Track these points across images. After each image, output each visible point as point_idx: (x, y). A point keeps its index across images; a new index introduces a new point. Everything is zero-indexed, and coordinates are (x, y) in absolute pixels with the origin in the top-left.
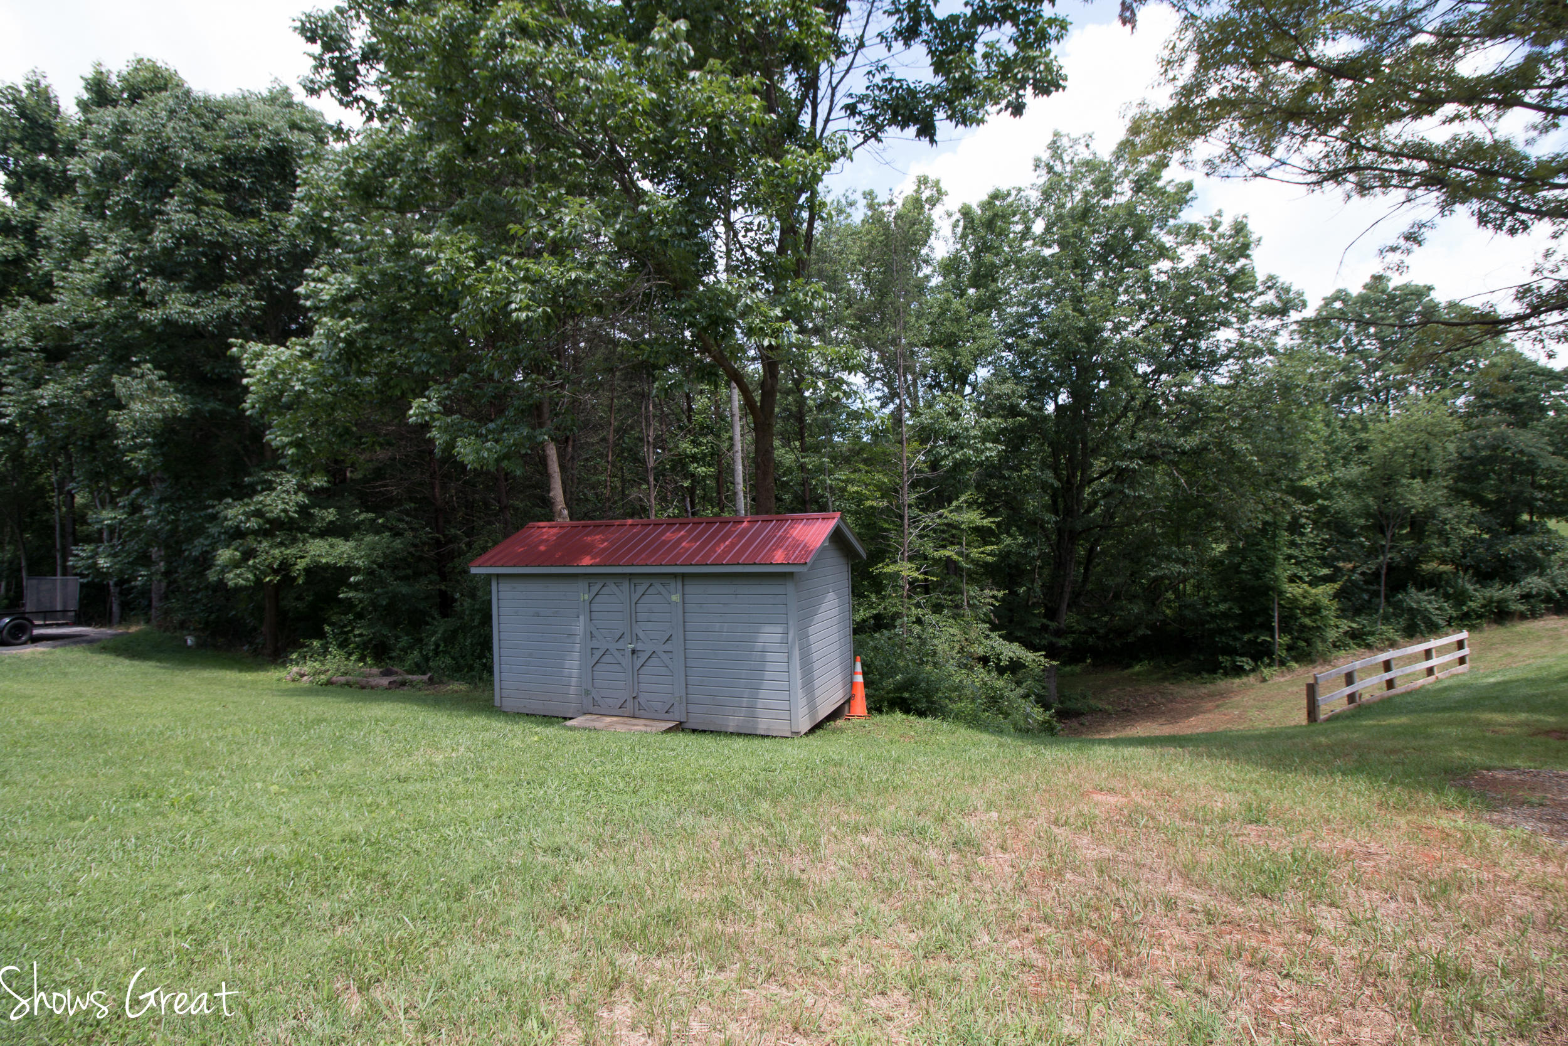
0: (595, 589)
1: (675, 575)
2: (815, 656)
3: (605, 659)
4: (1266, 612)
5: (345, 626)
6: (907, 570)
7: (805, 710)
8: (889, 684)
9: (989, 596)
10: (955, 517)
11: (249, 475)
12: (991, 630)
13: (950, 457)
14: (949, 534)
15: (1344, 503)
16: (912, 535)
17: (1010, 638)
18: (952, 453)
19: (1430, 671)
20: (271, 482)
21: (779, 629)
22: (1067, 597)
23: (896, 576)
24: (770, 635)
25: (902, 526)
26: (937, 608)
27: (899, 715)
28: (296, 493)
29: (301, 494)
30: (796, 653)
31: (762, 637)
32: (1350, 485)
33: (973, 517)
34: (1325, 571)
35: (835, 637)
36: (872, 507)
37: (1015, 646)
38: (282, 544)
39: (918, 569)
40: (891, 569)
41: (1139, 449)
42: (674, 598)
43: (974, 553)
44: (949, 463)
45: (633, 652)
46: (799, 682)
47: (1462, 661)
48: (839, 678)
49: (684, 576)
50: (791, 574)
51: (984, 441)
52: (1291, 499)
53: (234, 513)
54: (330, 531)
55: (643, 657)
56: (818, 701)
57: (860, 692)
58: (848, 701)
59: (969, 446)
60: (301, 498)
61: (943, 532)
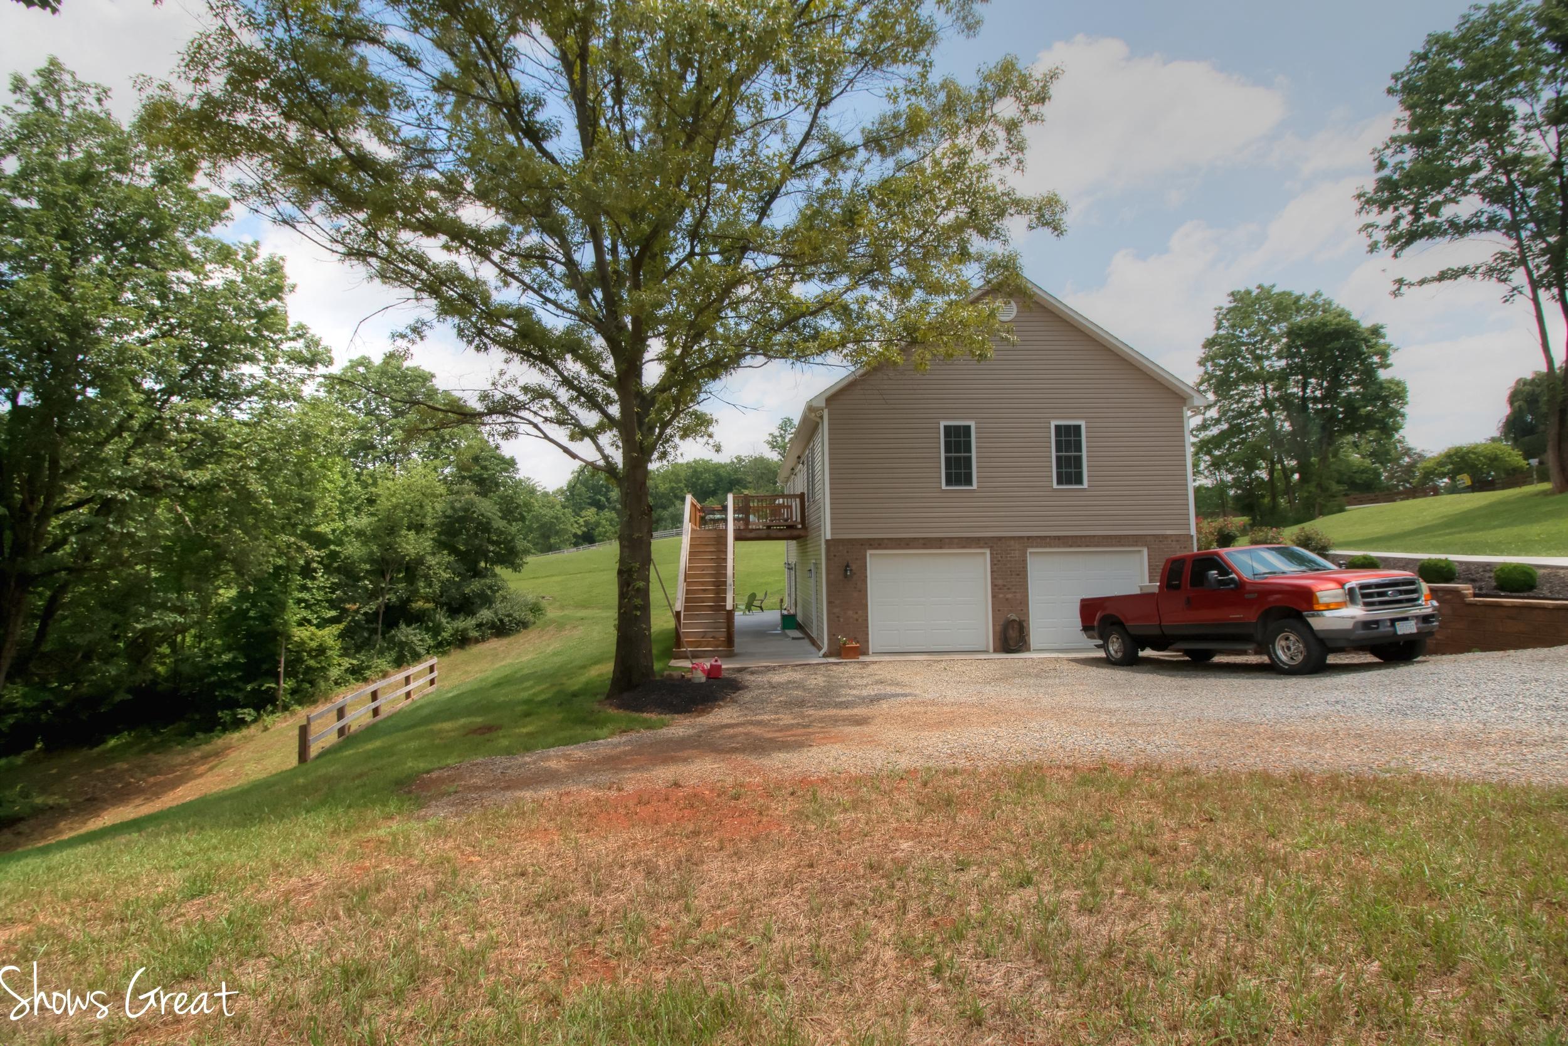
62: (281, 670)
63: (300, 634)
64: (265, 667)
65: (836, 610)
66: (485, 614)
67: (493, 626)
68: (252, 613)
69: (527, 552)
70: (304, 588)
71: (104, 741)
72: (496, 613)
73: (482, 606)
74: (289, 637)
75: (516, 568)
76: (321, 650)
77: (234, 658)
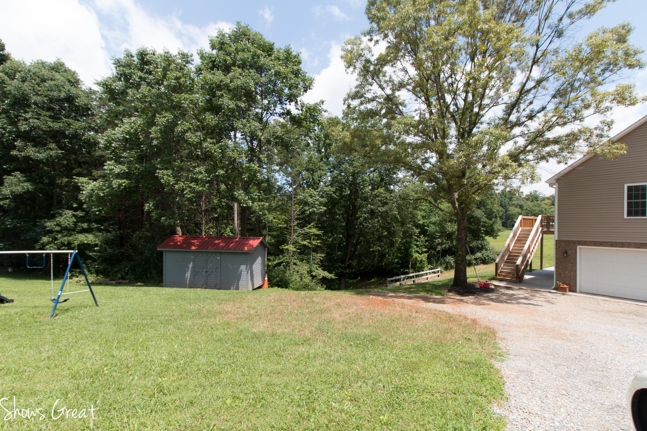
0: (195, 255)
1: (219, 252)
2: (254, 273)
3: (198, 273)
4: (408, 262)
5: (89, 264)
6: (291, 248)
7: (251, 285)
8: (275, 281)
9: (320, 256)
10: (308, 231)
11: (52, 210)
12: (319, 267)
13: (308, 210)
14: (306, 236)
15: (432, 229)
16: (294, 236)
17: (324, 270)
18: (309, 209)
19: (427, 279)
20: (61, 213)
21: (245, 266)
22: (348, 257)
23: (287, 249)
24: (243, 267)
25: (291, 233)
26: (302, 260)
27: (276, 288)
28: (72, 218)
29: (73, 218)
30: (249, 272)
31: (241, 268)
32: (434, 224)
33: (314, 231)
34: (426, 250)
35: (260, 268)
36: (280, 227)
37: (326, 272)
38: (66, 236)
39: (295, 248)
40: (286, 247)
41: (368, 210)
42: (218, 258)
43: (314, 242)
44: (308, 212)
45: (206, 271)
46: (250, 279)
47: (438, 276)
48: (261, 278)
49: (221, 252)
50: (249, 253)
51: (320, 206)
52: (414, 228)
53: (50, 224)
54: (83, 231)
55: (209, 273)
56: (255, 284)
57: (266, 282)
58: (263, 285)
59: (315, 207)
60: (74, 219)
61: (306, 235)
62: (410, 266)
63: (416, 255)
64: (406, 264)
65: (560, 270)
66: (479, 255)
67: (481, 259)
68: (402, 248)
69: (499, 230)
70: (417, 241)
71: (371, 280)
72: (483, 255)
73: (478, 251)
74: (412, 256)
75: (495, 237)
76: (421, 261)
77: (398, 261)
